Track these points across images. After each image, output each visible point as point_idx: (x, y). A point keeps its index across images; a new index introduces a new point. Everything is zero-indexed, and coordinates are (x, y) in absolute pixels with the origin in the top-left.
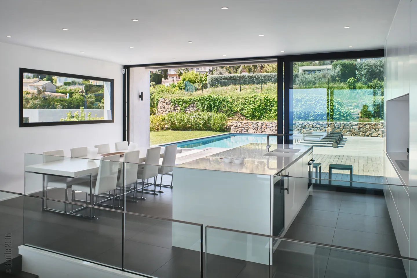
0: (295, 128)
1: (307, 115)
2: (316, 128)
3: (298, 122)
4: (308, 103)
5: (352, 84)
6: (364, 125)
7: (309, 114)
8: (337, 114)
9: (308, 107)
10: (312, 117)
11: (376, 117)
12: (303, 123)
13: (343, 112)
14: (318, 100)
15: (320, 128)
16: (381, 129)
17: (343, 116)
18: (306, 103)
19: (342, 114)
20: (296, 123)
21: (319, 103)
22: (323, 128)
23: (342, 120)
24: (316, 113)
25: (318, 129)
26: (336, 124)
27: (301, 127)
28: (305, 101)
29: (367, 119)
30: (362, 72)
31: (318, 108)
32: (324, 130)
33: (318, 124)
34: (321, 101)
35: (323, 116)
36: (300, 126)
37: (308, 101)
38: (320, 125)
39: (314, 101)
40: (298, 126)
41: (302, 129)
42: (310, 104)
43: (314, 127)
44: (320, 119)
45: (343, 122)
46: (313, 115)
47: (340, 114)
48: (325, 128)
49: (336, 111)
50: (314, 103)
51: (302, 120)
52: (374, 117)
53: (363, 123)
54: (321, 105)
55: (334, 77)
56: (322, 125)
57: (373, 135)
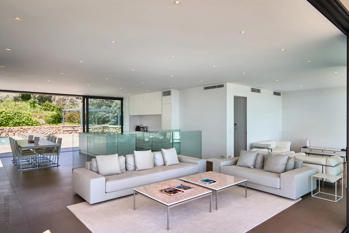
0: (3, 132)
1: (7, 123)
2: (20, 131)
3: (6, 127)
4: (8, 115)
5: (32, 103)
6: (52, 128)
7: (9, 122)
8: (30, 122)
9: (8, 117)
10: (11, 124)
11: (53, 123)
12: (10, 128)
13: (34, 121)
14: (16, 113)
15: (23, 131)
16: (62, 130)
17: (34, 123)
18: (6, 115)
19: (34, 122)
20: (4, 129)
21: (16, 115)
22: (26, 131)
23: (34, 125)
24: (15, 122)
25: (22, 131)
26: (35, 128)
27: (9, 131)
28: (6, 113)
29: (49, 125)
30: (36, 96)
31: (16, 118)
32: (26, 132)
33: (22, 128)
34: (18, 114)
35: (20, 124)
36: (7, 130)
37: (8, 114)
38: (23, 129)
39: (13, 113)
40: (6, 131)
41: (9, 132)
42: (9, 116)
43: (18, 131)
44: (18, 125)
45: (39, 127)
46: (13, 123)
47: (32, 122)
48: (27, 131)
49: (29, 120)
50: (13, 115)
51: (3, 126)
52: (52, 123)
53: (52, 127)
54: (18, 116)
55: (16, 97)
56: (25, 129)
57: (57, 133)
